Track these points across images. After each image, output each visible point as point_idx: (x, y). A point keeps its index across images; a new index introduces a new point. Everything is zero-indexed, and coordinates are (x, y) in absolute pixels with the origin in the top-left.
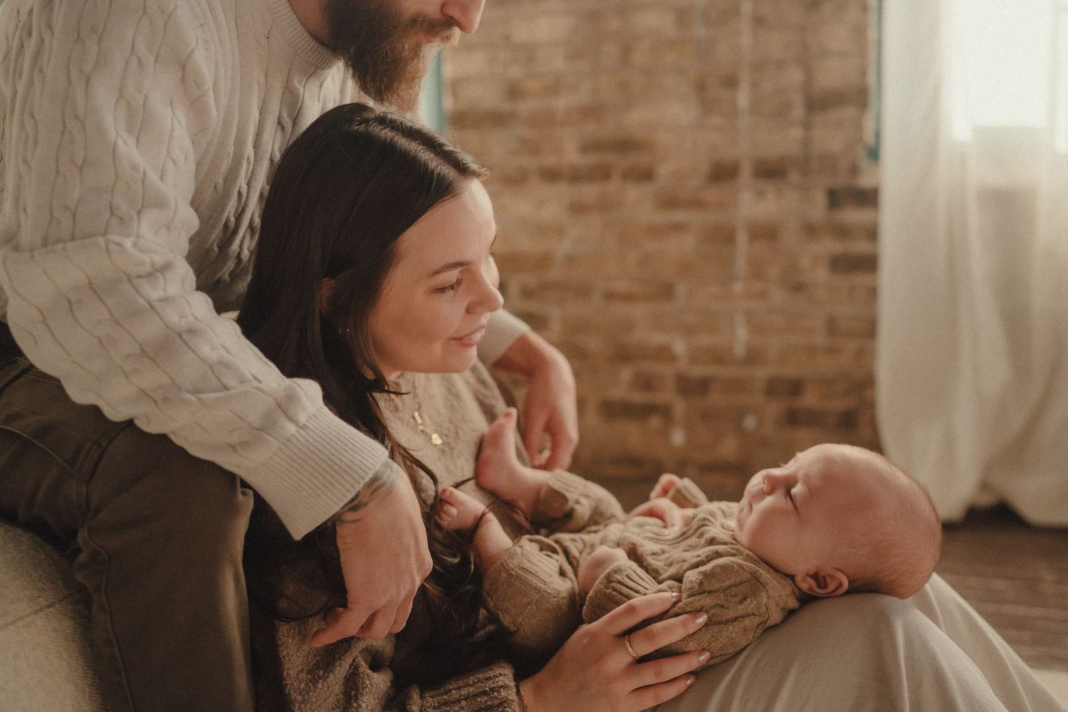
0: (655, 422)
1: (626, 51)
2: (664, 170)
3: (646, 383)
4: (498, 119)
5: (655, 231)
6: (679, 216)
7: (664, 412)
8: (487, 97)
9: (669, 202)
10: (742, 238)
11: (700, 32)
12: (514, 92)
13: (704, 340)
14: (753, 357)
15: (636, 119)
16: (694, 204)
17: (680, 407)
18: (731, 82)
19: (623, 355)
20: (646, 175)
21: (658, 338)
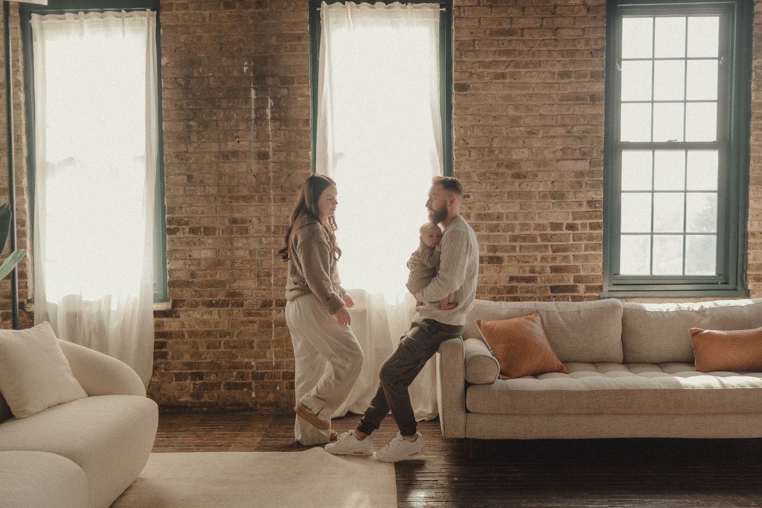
0: (245, 390)
1: (233, 262)
2: (246, 303)
3: (242, 376)
4: (188, 284)
5: (243, 323)
6: (251, 318)
7: (249, 386)
8: (183, 276)
9: (249, 314)
10: (273, 325)
11: (257, 258)
12: (193, 275)
13: (262, 360)
14: (278, 366)
15: (236, 285)
16: (259, 314)
17: (254, 384)
18: (269, 275)
19: (234, 367)
20: (242, 305)
21: (246, 360)
